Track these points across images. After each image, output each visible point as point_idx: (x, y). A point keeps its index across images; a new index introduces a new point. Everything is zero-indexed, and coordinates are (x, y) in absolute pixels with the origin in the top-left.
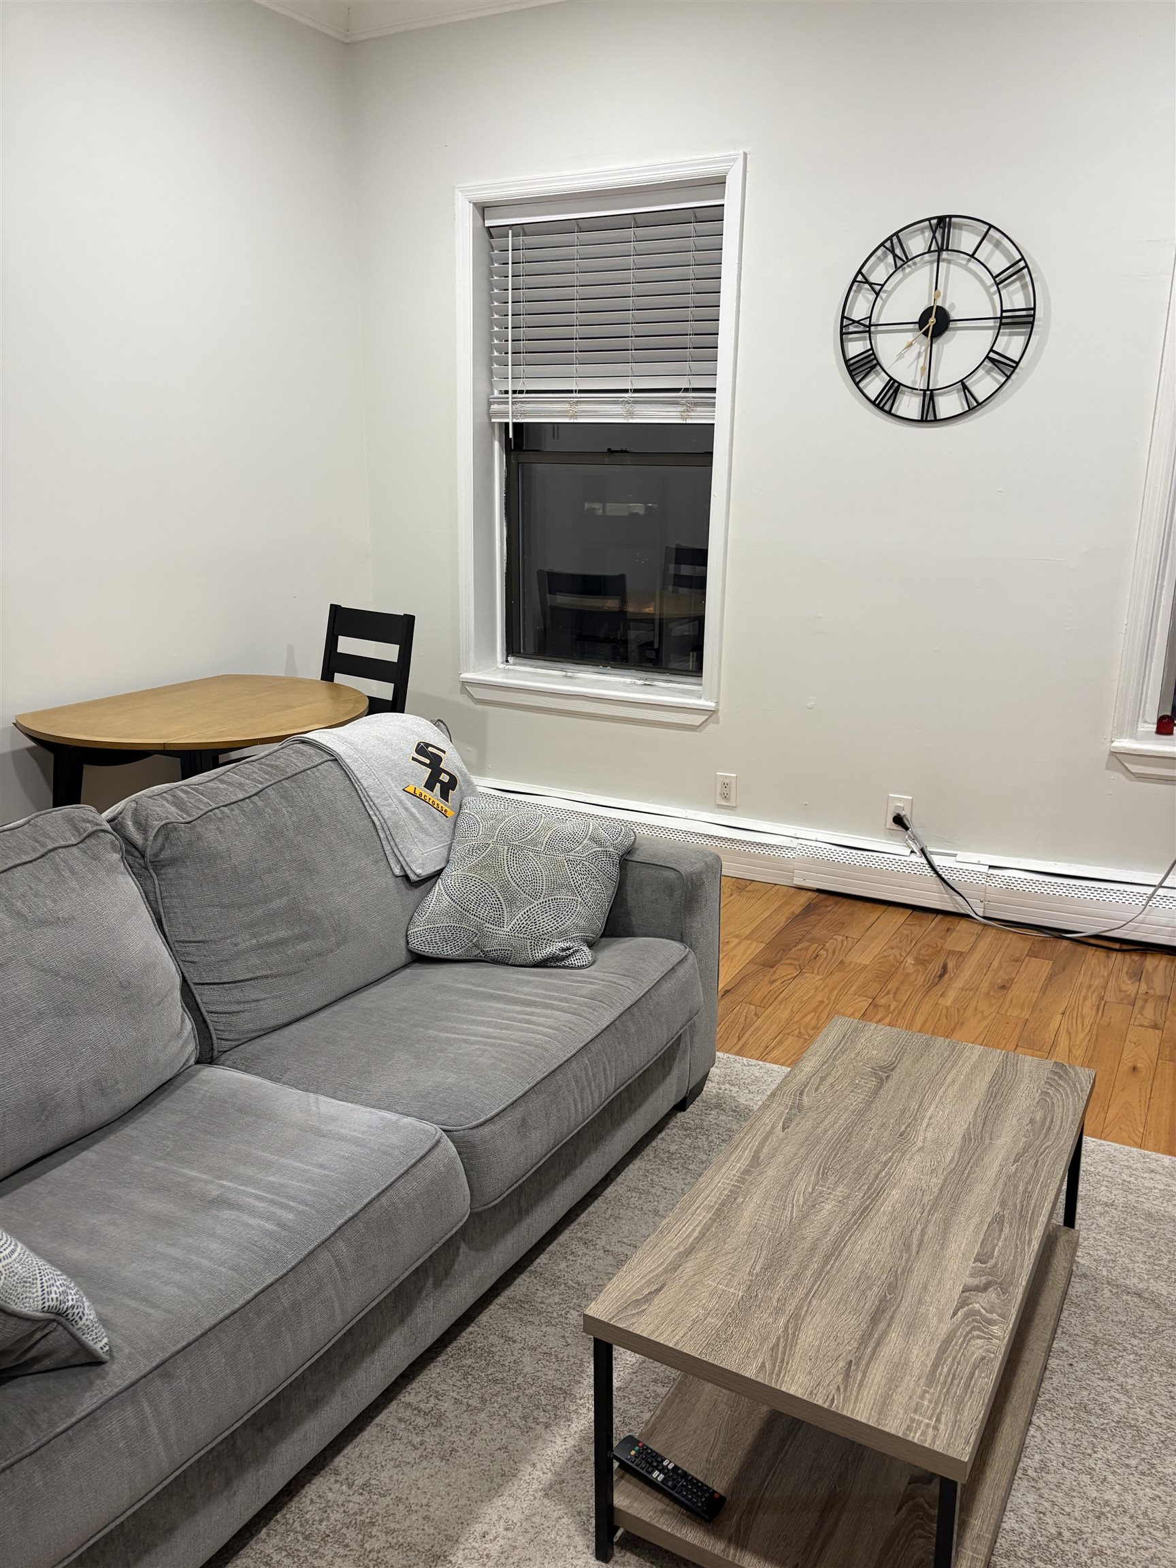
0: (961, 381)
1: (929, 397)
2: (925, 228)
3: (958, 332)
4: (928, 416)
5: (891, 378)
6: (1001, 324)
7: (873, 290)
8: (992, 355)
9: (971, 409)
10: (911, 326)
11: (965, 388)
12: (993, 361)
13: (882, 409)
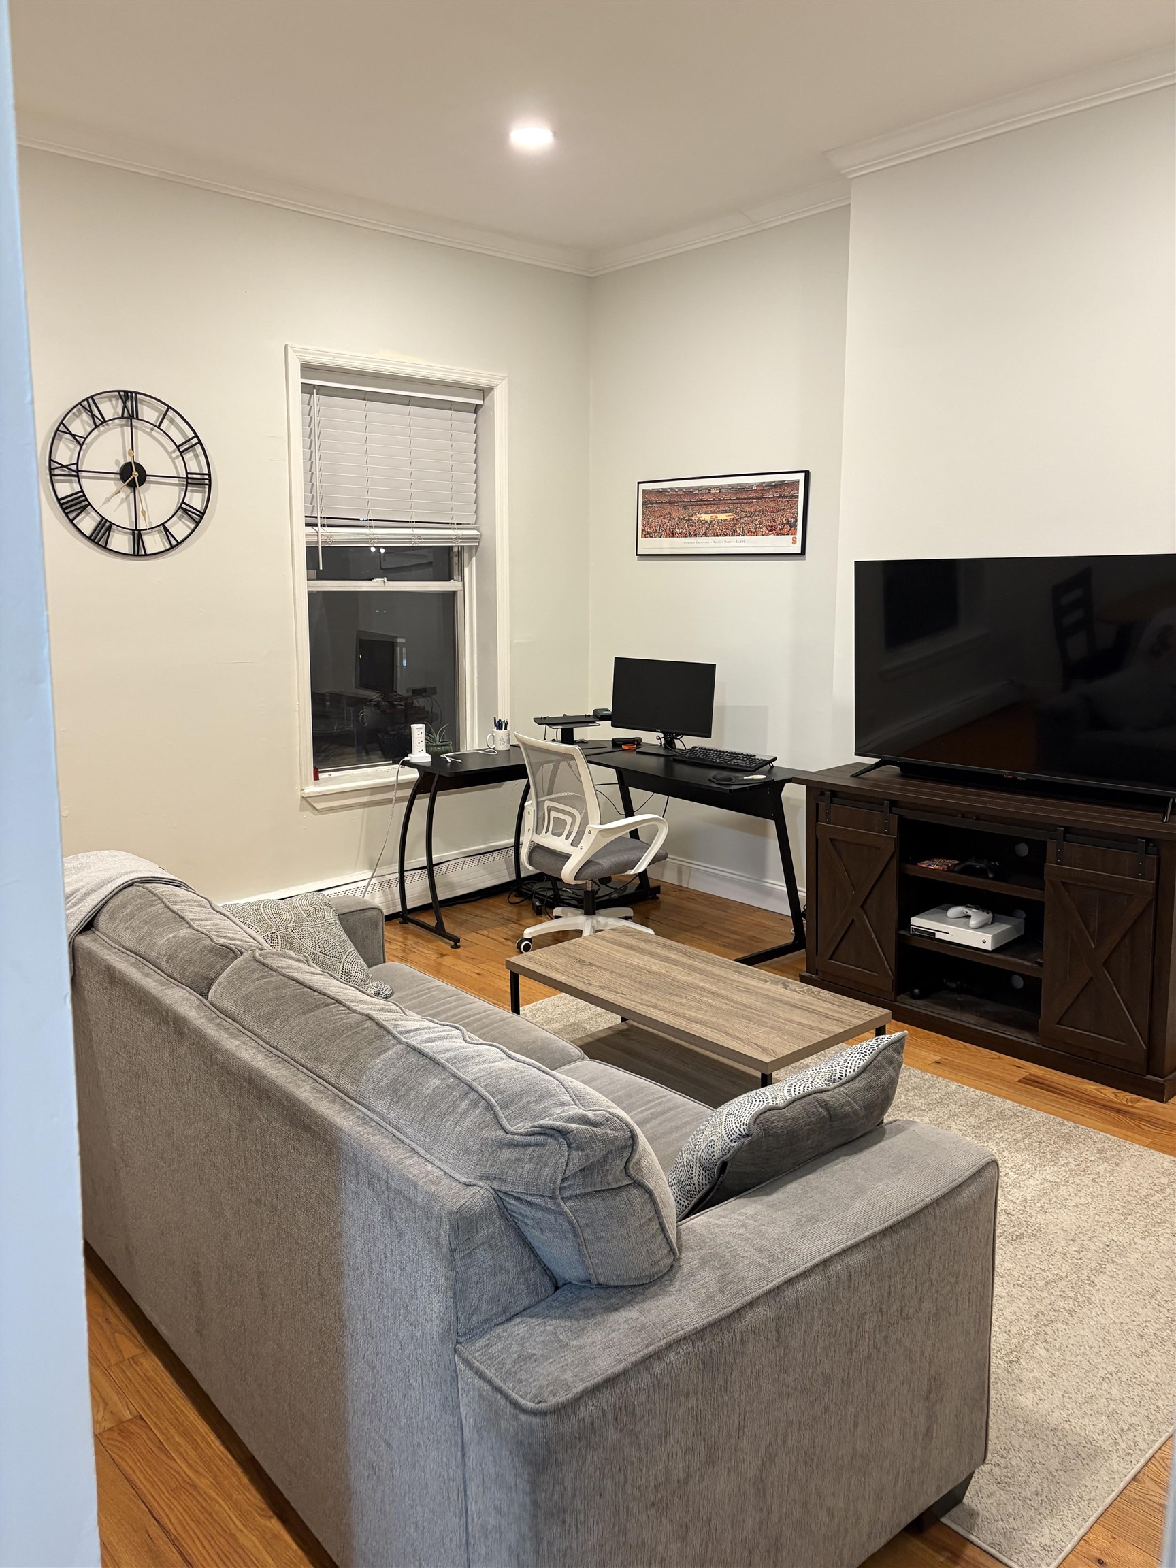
0: (163, 525)
1: (137, 536)
2: (115, 396)
3: (152, 485)
4: (138, 552)
5: (103, 518)
6: (187, 483)
7: (78, 442)
8: (183, 506)
9: (172, 547)
10: (112, 476)
11: (166, 530)
12: (185, 511)
13: (97, 544)
